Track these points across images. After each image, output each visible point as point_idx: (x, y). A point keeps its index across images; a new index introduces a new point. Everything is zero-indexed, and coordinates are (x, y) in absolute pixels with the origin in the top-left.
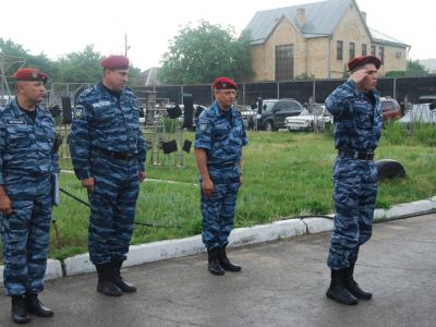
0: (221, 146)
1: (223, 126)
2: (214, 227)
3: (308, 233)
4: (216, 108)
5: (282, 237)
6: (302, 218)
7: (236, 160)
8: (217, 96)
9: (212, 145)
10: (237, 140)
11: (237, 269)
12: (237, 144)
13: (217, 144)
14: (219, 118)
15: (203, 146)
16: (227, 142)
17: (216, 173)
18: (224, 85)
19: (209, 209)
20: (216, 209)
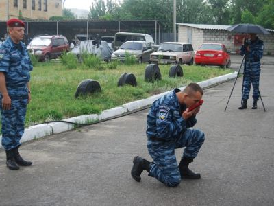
0: (16, 71)
1: (16, 55)
2: (11, 133)
3: (53, 133)
4: (10, 42)
5: (37, 137)
6: (48, 123)
7: (27, 80)
8: (11, 33)
9: (9, 69)
10: (27, 65)
11: (29, 164)
12: (27, 68)
13: (12, 69)
14: (14, 49)
15: (3, 70)
16: (20, 67)
17: (12, 91)
18: (17, 24)
19: (7, 119)
20: (13, 119)
